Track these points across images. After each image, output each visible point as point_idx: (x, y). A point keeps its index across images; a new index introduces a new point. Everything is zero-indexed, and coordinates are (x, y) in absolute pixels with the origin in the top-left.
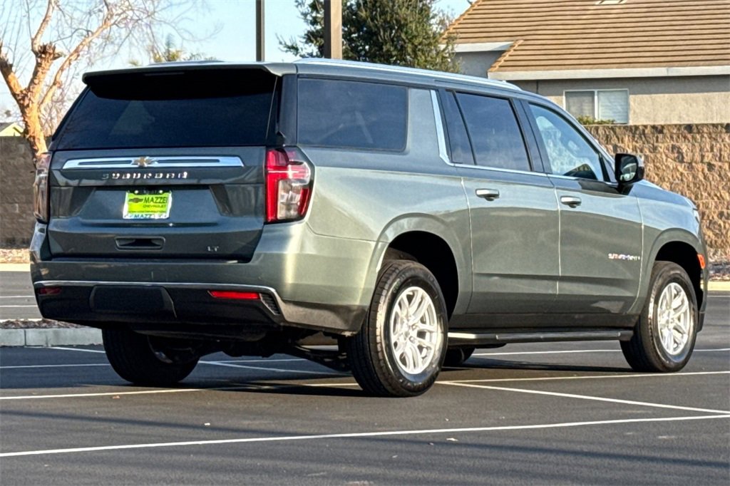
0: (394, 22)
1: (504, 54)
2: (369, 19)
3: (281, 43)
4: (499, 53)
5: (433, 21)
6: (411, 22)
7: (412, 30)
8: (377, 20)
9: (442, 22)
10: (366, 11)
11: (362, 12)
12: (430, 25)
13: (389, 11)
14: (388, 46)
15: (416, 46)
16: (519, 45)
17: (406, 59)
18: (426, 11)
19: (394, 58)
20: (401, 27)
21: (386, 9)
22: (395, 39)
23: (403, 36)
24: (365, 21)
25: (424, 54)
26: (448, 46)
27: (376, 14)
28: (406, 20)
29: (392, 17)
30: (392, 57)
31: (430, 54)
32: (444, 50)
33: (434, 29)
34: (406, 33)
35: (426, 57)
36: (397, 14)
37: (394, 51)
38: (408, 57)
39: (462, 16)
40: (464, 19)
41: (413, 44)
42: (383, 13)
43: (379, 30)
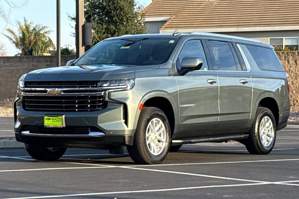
0: (118, 7)
1: (167, 22)
2: (107, 6)
3: (69, 17)
4: (164, 22)
5: (135, 7)
6: (125, 7)
7: (126, 11)
8: (111, 7)
9: (139, 8)
10: (106, 3)
11: (104, 3)
12: (134, 9)
13: (116, 3)
14: (115, 18)
15: (128, 18)
16: (173, 18)
17: (124, 24)
18: (132, 2)
19: (118, 24)
20: (121, 9)
21: (115, 2)
22: (118, 15)
23: (122, 14)
24: (105, 7)
25: (131, 22)
26: (142, 18)
27: (110, 4)
28: (123, 6)
29: (117, 5)
30: (117, 23)
31: (134, 22)
32: (140, 20)
33: (136, 11)
34: (124, 12)
35: (132, 23)
36: (119, 4)
37: (118, 20)
38: (124, 23)
39: (149, 5)
40: (150, 7)
41: (126, 17)
42: (114, 3)
43: (111, 11)
